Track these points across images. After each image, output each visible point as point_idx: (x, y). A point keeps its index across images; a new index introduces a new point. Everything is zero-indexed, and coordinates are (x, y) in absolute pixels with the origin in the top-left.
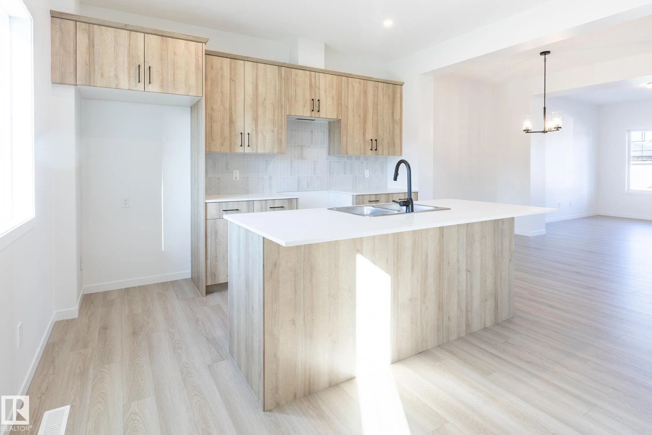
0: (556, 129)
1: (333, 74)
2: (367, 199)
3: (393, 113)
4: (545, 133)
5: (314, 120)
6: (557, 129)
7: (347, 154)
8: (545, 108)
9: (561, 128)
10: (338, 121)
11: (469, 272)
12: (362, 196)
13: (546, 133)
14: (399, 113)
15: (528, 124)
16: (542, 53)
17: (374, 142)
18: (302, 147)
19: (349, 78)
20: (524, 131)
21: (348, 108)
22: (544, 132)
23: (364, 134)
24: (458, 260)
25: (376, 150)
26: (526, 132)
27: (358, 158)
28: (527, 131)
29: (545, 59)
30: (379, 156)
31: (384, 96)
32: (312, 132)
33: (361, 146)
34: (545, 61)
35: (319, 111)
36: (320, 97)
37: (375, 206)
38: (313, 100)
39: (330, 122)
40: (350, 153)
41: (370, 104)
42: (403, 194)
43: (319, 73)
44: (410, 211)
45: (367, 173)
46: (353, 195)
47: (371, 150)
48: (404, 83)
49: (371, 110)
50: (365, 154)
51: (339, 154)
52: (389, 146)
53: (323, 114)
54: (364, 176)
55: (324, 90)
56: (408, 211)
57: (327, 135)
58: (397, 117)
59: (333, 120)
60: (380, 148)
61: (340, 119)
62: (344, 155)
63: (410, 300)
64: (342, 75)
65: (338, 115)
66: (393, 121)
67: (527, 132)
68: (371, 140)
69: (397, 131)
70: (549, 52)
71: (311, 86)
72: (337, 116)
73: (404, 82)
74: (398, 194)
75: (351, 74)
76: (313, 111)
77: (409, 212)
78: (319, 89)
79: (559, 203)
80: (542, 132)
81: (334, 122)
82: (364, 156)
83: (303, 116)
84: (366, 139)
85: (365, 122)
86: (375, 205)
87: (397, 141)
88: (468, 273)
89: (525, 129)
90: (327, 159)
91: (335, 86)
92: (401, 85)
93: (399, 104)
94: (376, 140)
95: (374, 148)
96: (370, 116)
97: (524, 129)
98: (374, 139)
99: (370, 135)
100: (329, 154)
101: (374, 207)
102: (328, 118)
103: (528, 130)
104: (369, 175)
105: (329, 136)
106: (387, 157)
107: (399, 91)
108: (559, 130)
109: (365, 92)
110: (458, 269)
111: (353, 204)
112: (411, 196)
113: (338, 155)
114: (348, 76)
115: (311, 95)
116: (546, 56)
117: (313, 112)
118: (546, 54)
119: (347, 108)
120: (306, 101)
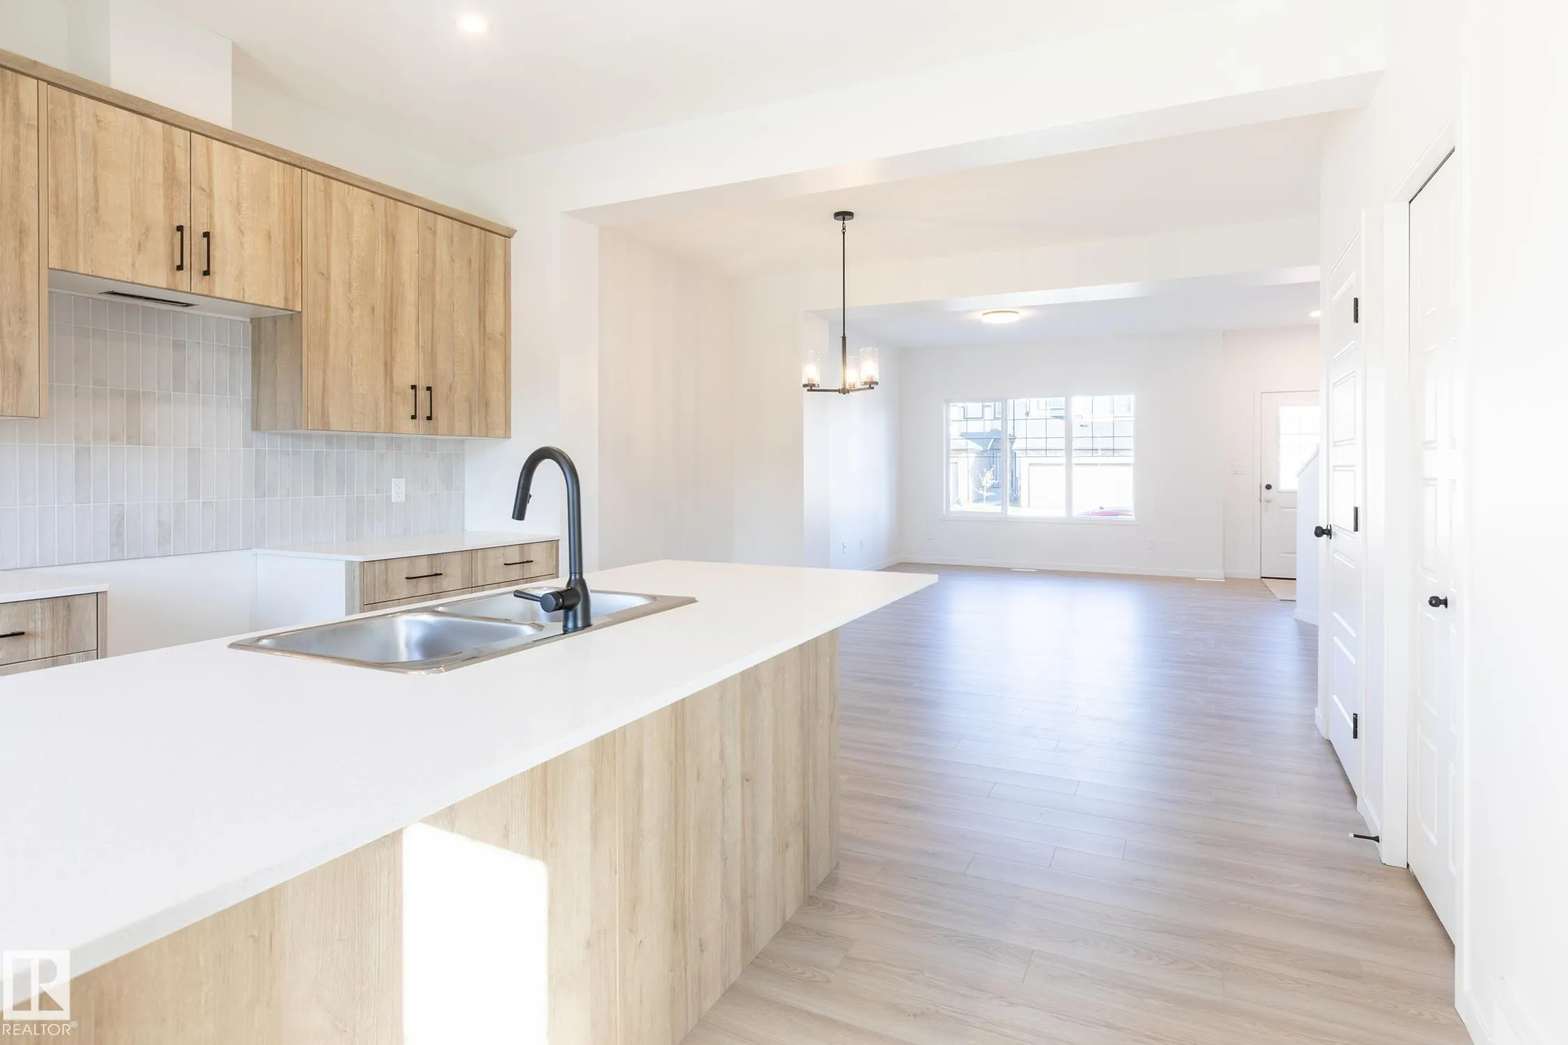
0: (868, 386)
1: (269, 154)
2: (404, 570)
3: (482, 314)
4: (844, 394)
5: (188, 305)
6: (870, 385)
7: (326, 426)
8: (844, 338)
9: (877, 383)
10: (292, 319)
11: (747, 780)
12: (383, 565)
13: (847, 394)
14: (502, 316)
15: (811, 373)
16: (837, 215)
17: (423, 395)
18: (134, 398)
19: (334, 182)
20: (805, 386)
21: (328, 279)
22: (844, 391)
23: (388, 367)
24: (722, 757)
25: (429, 418)
26: (808, 390)
27: (367, 441)
28: (811, 387)
29: (844, 229)
30: (439, 437)
31: (454, 261)
32: (178, 346)
33: (376, 404)
34: (844, 233)
35: (207, 273)
36: (211, 223)
37: (440, 609)
38: (180, 229)
39: (260, 318)
40: (335, 422)
41: (409, 277)
42: (518, 547)
43: (209, 139)
44: (580, 624)
45: (398, 490)
46: (349, 564)
47: (414, 417)
48: (516, 231)
49: (410, 295)
50: (391, 428)
51: (294, 427)
52: (471, 408)
53: (224, 283)
54: (389, 497)
55: (231, 202)
56: (570, 625)
57: (244, 364)
58: (495, 326)
59: (270, 313)
60: (441, 414)
61: (300, 310)
62: (314, 432)
63: (589, 944)
64: (304, 165)
65: (290, 296)
66: (484, 337)
67: (809, 388)
68: (414, 387)
69: (496, 367)
70: (850, 214)
71: (171, 178)
72: (286, 299)
73: (515, 228)
74: (502, 549)
75: (338, 170)
76: (180, 268)
77: (576, 629)
78: (210, 195)
79: (843, 544)
80: (839, 391)
81: (274, 319)
82: (390, 435)
83: (133, 283)
84: (395, 384)
85: (390, 331)
86: (442, 605)
87: (496, 395)
88: (746, 784)
89: (807, 383)
90: (247, 444)
91: (275, 197)
92: (508, 235)
93: (502, 287)
94: (429, 389)
95: (423, 412)
96: (408, 313)
97: (804, 383)
98: (422, 385)
99: (409, 371)
100: (256, 426)
101: (432, 611)
102: (246, 300)
103: (814, 385)
104: (406, 495)
105: (256, 364)
106: (462, 442)
107: (499, 251)
108: (873, 388)
109: (391, 238)
110: (723, 782)
111: (349, 611)
112: (581, 573)
113: (289, 432)
114: (329, 174)
115: (170, 209)
116: (845, 222)
117: (184, 274)
118: (846, 217)
119: (327, 277)
120: (148, 230)
